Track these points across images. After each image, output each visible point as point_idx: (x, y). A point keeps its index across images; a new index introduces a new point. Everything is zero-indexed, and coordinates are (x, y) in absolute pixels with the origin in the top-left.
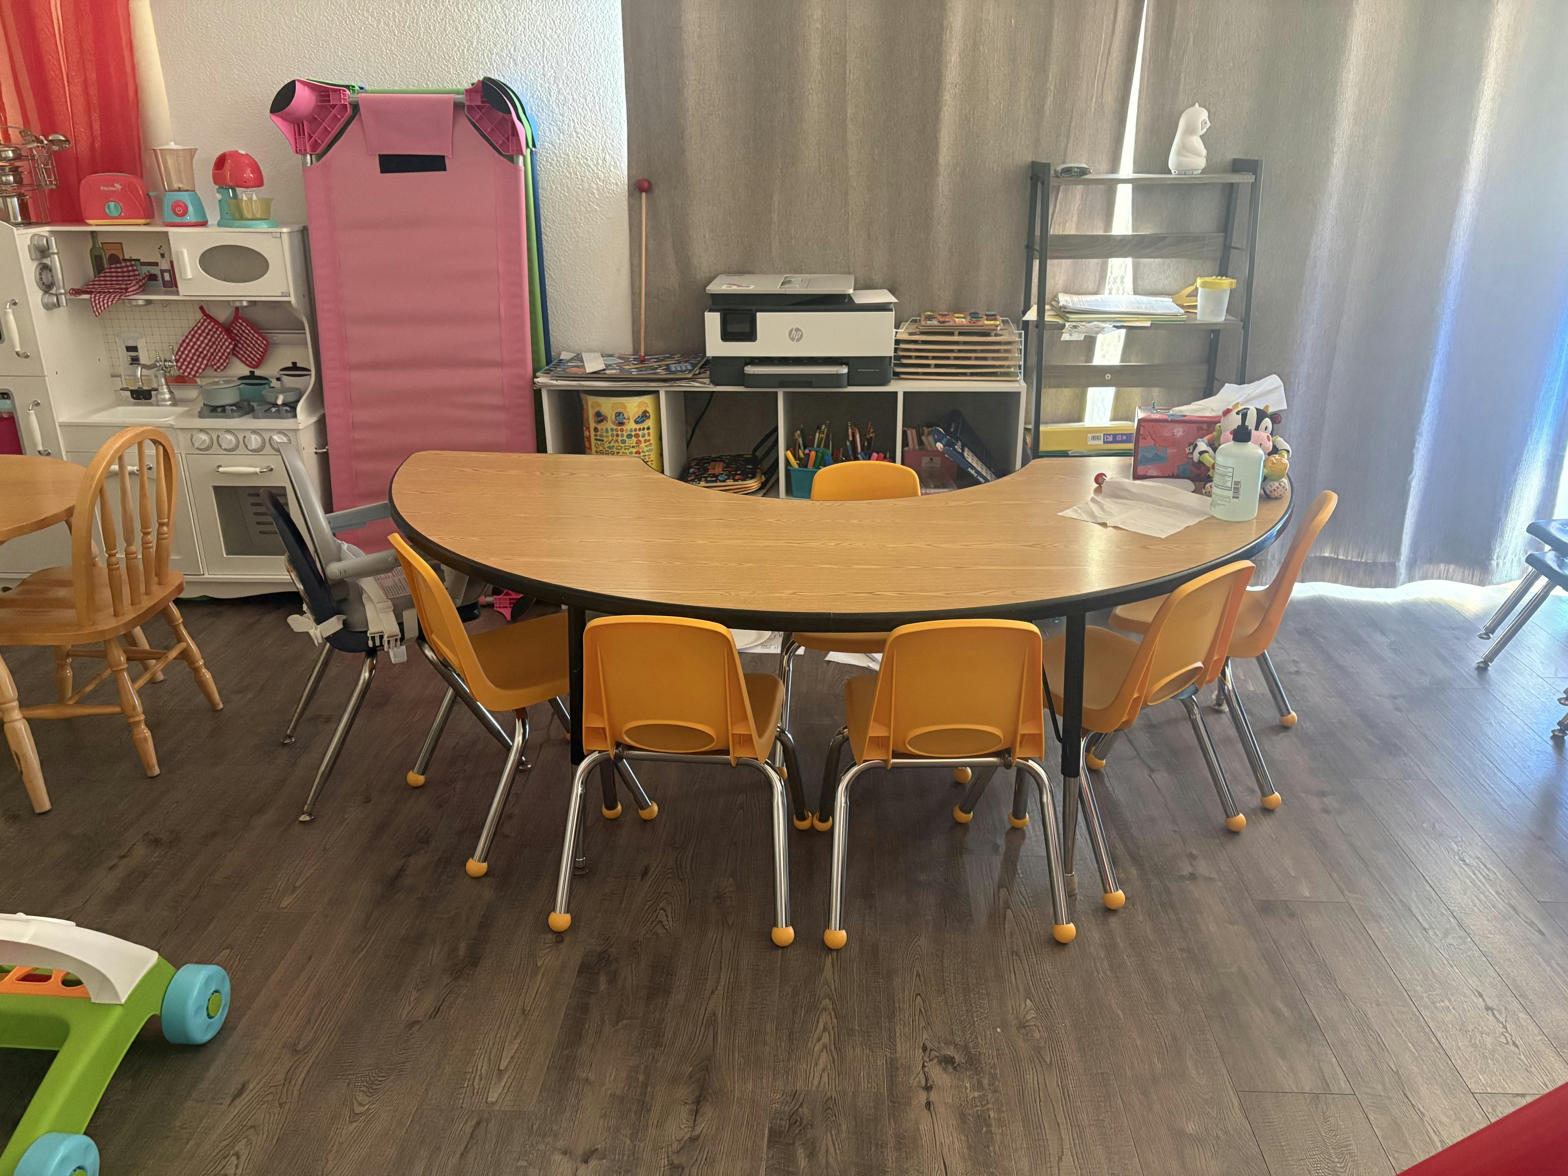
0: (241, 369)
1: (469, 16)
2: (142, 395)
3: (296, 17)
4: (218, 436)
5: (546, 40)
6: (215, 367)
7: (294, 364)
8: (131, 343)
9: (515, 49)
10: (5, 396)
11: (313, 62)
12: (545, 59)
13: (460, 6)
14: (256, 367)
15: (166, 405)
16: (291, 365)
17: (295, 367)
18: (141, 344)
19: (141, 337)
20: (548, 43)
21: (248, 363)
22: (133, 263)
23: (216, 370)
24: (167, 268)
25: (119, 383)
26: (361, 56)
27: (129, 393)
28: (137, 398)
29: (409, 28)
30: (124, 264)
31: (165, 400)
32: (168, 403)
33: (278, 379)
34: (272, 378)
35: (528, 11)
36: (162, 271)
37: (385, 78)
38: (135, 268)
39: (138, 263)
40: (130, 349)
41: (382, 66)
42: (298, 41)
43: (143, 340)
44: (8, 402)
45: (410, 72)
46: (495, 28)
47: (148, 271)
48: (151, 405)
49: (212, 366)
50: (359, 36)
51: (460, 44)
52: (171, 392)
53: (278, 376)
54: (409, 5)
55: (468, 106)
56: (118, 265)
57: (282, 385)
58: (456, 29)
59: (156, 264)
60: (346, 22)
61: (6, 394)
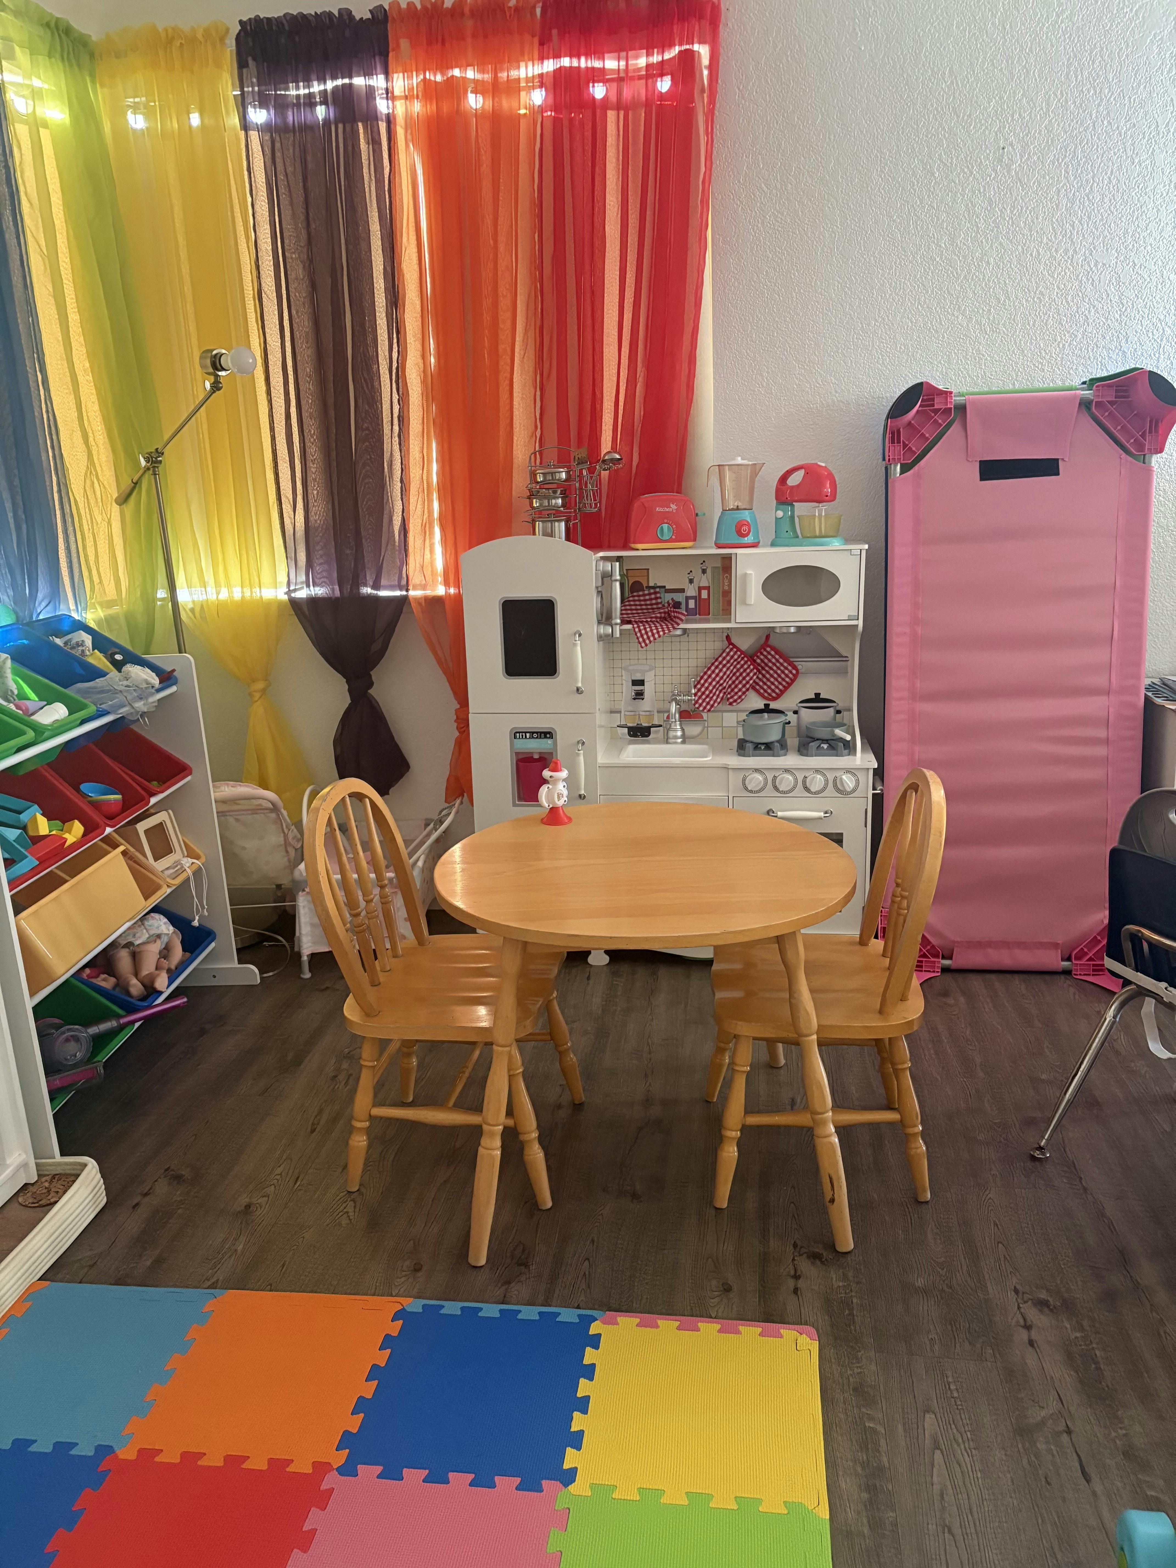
0: (755, 702)
1: (1078, 308)
2: (639, 732)
3: (876, 321)
4: (775, 777)
5: (1167, 329)
6: (731, 700)
7: (817, 695)
8: (638, 677)
9: (1127, 340)
10: (548, 736)
11: (886, 367)
12: (1161, 350)
13: (1069, 298)
14: (774, 699)
15: (676, 743)
16: (813, 697)
17: (817, 698)
18: (649, 679)
19: (650, 670)
20: (1169, 332)
21: (766, 695)
22: (658, 590)
23: (731, 704)
24: (694, 595)
25: (617, 720)
26: (942, 357)
27: (626, 730)
28: (635, 736)
29: (1004, 325)
30: (646, 592)
31: (676, 737)
32: (680, 740)
33: (796, 712)
34: (789, 711)
35: (1151, 298)
36: (687, 598)
37: (965, 380)
38: (658, 595)
39: (663, 590)
40: (636, 683)
41: (965, 368)
42: (873, 346)
43: (653, 673)
44: (550, 741)
45: (996, 372)
46: (1107, 319)
47: (672, 599)
48: (648, 742)
49: (728, 699)
50: (944, 337)
51: (1061, 339)
52: (683, 730)
53: (796, 709)
54: (1009, 300)
55: (1096, 402)
56: (641, 593)
57: (798, 718)
58: (1060, 323)
59: (682, 591)
60: (931, 323)
61: (549, 733)
